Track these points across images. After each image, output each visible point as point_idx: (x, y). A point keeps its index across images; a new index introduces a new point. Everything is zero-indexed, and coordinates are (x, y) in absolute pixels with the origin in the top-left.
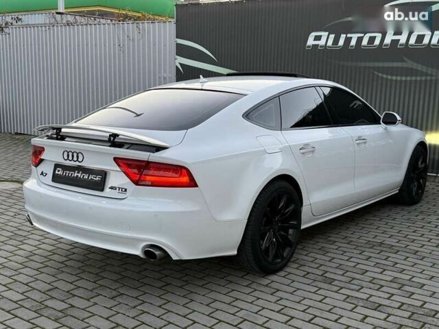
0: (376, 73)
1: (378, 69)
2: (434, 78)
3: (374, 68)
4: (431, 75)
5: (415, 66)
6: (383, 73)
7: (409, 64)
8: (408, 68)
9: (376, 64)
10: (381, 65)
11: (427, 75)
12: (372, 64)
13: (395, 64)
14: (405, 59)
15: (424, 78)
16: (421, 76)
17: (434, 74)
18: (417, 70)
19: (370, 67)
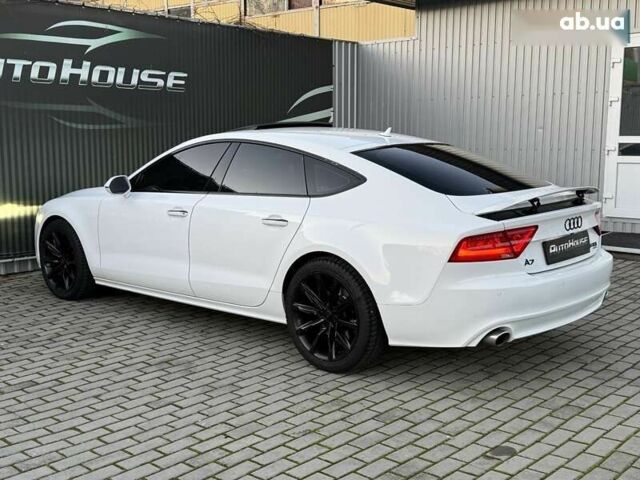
0: (56, 119)
1: (58, 114)
2: (124, 126)
3: (52, 112)
4: (122, 123)
5: (101, 110)
6: (65, 120)
7: (96, 108)
8: (93, 113)
9: (55, 107)
10: (61, 107)
11: (116, 122)
12: (48, 107)
13: (79, 108)
14: (91, 101)
15: (114, 127)
16: (111, 124)
17: (124, 121)
18: (105, 117)
19: (46, 111)
